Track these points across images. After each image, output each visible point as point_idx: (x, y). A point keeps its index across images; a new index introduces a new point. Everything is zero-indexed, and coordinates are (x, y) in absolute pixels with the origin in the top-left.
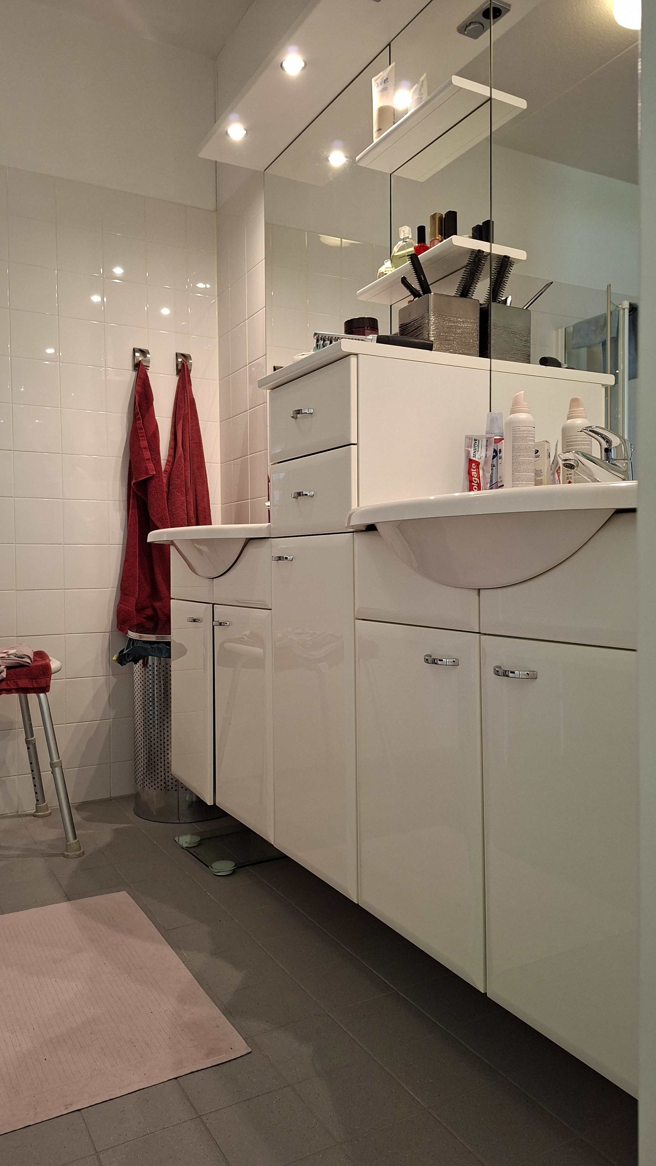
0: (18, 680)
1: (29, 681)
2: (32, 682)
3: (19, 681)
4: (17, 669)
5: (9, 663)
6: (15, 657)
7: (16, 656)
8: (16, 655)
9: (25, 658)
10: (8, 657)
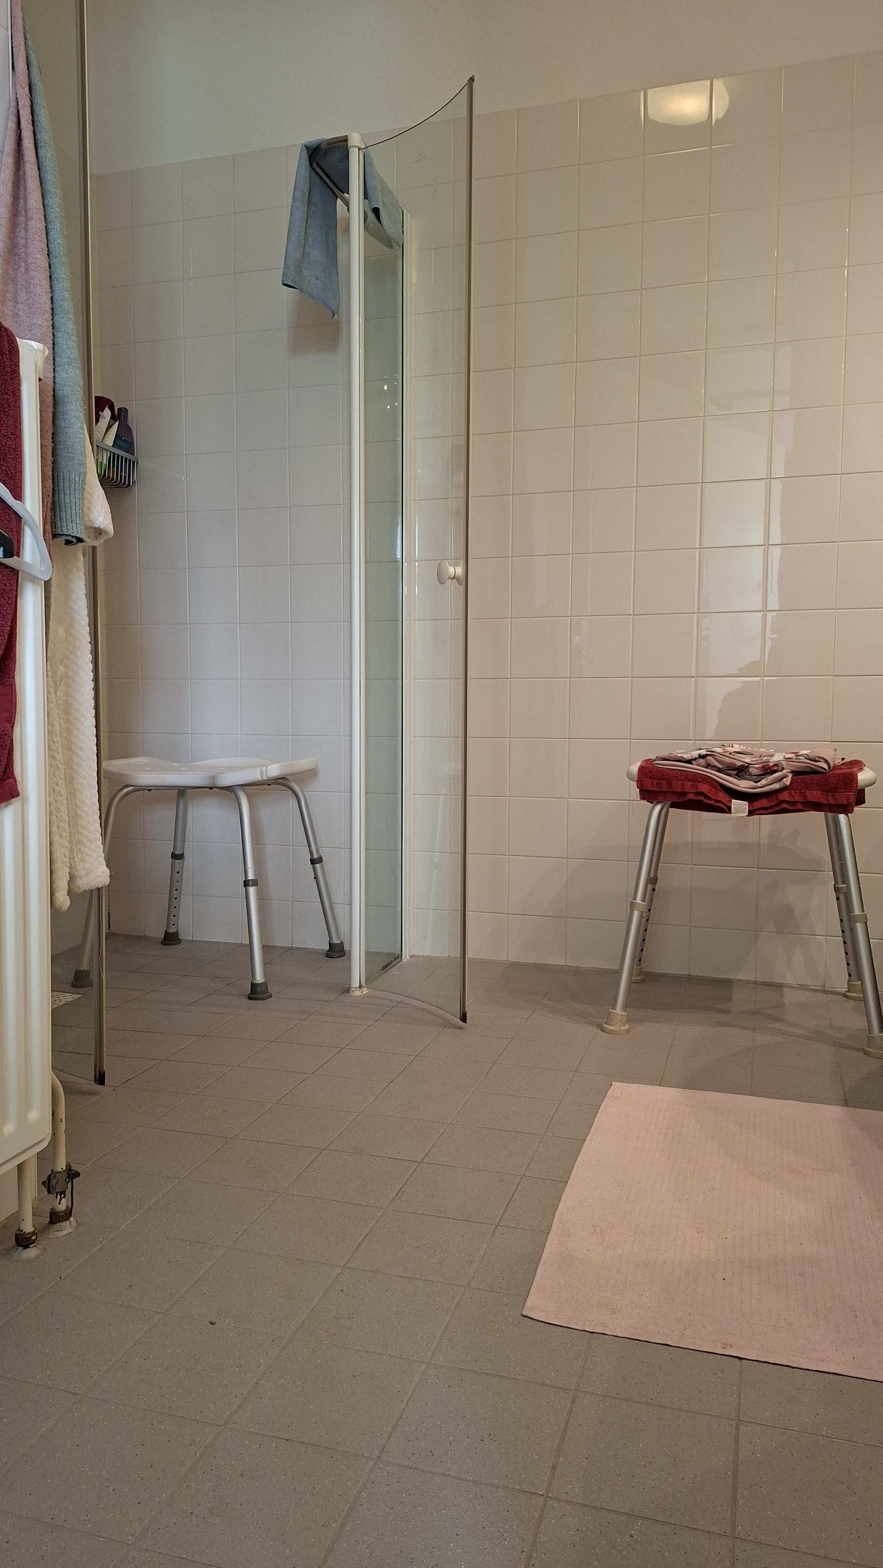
0: (806, 791)
1: (822, 794)
2: (828, 796)
3: (808, 793)
4: (807, 776)
5: (796, 766)
6: (806, 759)
7: (808, 758)
8: (808, 756)
9: (820, 761)
10: (796, 759)
